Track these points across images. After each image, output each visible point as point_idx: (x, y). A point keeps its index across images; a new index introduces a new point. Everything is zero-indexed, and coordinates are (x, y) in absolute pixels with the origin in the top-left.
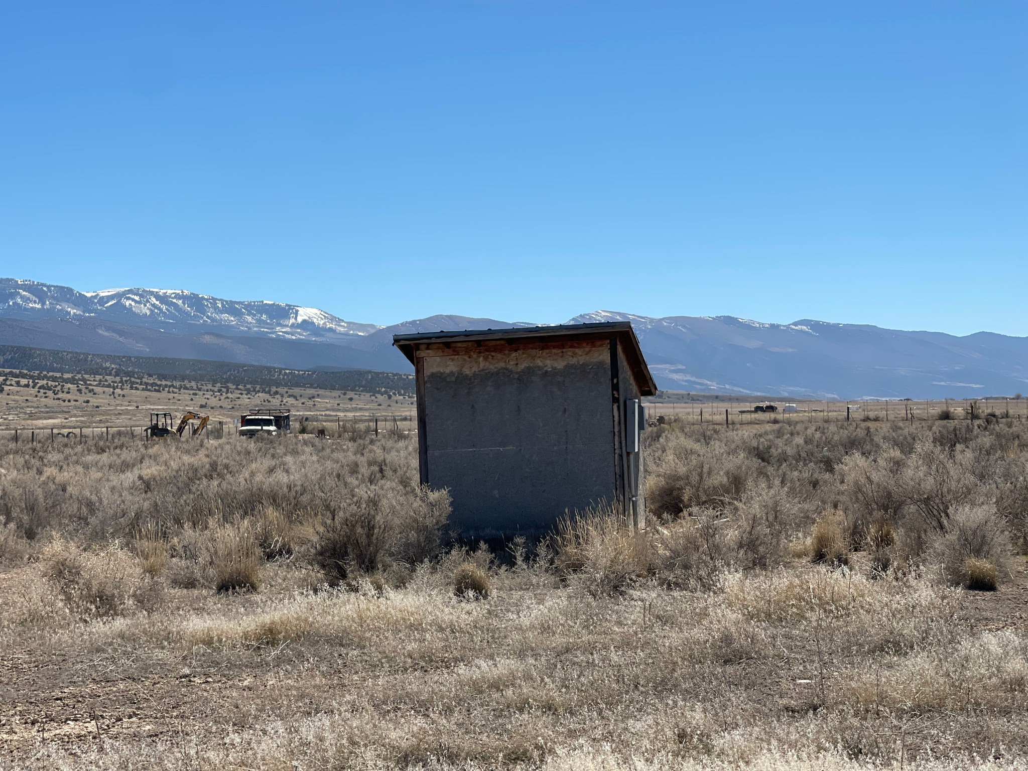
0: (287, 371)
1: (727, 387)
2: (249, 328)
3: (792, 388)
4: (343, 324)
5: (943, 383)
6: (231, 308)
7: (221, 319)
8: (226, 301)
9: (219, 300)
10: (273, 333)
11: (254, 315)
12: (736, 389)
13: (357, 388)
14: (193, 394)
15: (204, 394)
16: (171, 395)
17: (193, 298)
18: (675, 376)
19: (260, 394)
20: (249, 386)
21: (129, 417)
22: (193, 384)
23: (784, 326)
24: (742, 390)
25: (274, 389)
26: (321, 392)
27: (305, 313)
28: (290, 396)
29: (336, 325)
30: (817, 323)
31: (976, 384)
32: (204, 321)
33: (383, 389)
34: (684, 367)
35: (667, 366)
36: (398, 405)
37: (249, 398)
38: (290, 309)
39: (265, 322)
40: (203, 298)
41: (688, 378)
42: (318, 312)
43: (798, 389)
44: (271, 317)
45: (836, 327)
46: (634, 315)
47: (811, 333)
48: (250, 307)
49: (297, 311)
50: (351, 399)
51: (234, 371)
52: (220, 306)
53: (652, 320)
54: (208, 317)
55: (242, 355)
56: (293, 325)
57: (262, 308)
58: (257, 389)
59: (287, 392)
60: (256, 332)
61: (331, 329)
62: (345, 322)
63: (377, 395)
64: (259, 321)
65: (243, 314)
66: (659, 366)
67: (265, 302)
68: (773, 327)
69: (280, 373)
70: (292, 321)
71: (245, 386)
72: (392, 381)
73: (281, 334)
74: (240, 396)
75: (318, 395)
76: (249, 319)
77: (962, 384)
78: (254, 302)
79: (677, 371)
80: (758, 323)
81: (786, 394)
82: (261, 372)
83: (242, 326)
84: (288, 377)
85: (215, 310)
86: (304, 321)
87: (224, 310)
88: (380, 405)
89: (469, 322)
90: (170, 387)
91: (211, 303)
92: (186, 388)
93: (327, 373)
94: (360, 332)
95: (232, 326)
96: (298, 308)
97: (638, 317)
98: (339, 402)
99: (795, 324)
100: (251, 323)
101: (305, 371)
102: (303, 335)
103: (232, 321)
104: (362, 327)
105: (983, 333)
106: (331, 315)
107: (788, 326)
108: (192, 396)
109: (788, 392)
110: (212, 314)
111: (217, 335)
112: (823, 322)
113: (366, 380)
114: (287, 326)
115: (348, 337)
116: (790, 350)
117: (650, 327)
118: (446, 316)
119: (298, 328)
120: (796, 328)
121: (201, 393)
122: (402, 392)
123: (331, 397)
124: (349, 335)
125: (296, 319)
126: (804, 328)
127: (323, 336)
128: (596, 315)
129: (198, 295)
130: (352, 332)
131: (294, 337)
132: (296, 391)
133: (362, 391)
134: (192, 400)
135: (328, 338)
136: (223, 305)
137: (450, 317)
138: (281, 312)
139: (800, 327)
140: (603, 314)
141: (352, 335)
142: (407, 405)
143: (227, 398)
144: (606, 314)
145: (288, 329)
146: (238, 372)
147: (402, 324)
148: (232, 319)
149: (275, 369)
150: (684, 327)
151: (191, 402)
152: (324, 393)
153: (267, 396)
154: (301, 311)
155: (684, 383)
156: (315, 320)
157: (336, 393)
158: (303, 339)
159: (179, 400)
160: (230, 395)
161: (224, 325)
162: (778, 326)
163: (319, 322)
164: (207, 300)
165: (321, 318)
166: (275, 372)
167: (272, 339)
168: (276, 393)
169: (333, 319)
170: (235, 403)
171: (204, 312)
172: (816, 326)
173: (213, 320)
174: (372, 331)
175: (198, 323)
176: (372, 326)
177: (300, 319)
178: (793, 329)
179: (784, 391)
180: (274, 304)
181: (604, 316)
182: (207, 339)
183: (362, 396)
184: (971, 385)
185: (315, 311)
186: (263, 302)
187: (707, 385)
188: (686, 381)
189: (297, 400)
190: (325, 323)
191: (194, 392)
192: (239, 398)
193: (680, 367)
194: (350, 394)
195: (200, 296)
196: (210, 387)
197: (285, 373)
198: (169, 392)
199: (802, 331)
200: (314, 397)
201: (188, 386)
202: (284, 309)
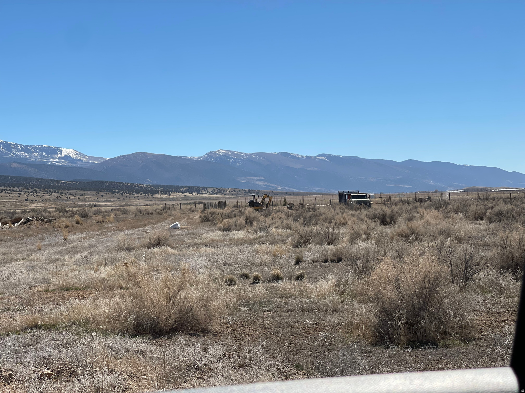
0: (63, 182)
1: (286, 188)
2: (36, 159)
3: (317, 188)
4: (86, 157)
5: (392, 185)
6: (26, 149)
7: (21, 155)
8: (23, 145)
9: (19, 145)
10: (49, 162)
11: (38, 153)
12: (290, 189)
13: (103, 190)
14: (19, 194)
15: (24, 194)
16: (8, 195)
17: (5, 144)
18: (260, 183)
19: (54, 194)
20: (46, 190)
21: (3, 205)
22: (16, 188)
23: (313, 157)
24: (293, 189)
25: (60, 191)
26: (85, 192)
27: (66, 152)
28: (69, 194)
29: (82, 158)
30: (329, 155)
31: (407, 185)
32: (12, 156)
33: (117, 191)
34: (264, 178)
35: (255, 178)
36: (127, 198)
37: (49, 196)
38: (57, 149)
39: (44, 156)
40: (10, 144)
41: (266, 183)
42: (73, 151)
43: (321, 189)
44: (48, 154)
45: (338, 157)
46: (237, 152)
47: (326, 161)
48: (36, 149)
49: (61, 150)
50: (102, 196)
51: (34, 182)
52: (20, 148)
53: (247, 154)
54: (13, 154)
55: (34, 174)
56: (59, 157)
57: (42, 149)
58: (51, 191)
59: (68, 192)
60: (40, 162)
61: (80, 160)
62: (87, 156)
63: (115, 194)
64: (41, 156)
65: (32, 152)
66: (251, 178)
67: (44, 146)
68: (308, 157)
69: (59, 183)
70: (59, 155)
71: (44, 189)
72: (119, 186)
73: (53, 162)
74: (44, 194)
75: (85, 194)
76: (36, 154)
77: (400, 186)
78: (38, 146)
79: (260, 180)
80: (301, 156)
81: (315, 191)
82: (49, 182)
83: (32, 158)
84: (63, 184)
85: (17, 150)
86: (65, 156)
87: (22, 150)
88: (119, 199)
89: (153, 156)
90: (5, 190)
91: (15, 146)
92: (13, 191)
93: (84, 182)
94: (95, 161)
95: (27, 159)
96: (62, 149)
97: (240, 153)
98: (98, 197)
99: (319, 156)
100: (37, 157)
101: (72, 181)
102: (64, 163)
103: (27, 156)
104: (96, 159)
105: (410, 160)
106: (80, 153)
107: (315, 157)
108: (19, 195)
109: (316, 190)
110: (16, 152)
111: (20, 163)
112: (332, 155)
113: (106, 186)
114: (56, 158)
115: (89, 164)
116: (316, 169)
117: (246, 158)
118: (141, 153)
119: (63, 159)
120: (320, 158)
121: (22, 193)
122: (127, 192)
123: (91, 195)
124: (90, 163)
125: (61, 154)
126: (323, 158)
127: (75, 163)
128: (218, 152)
129: (8, 142)
130: (91, 161)
131: (60, 164)
132: (72, 192)
133: (106, 192)
134: (19, 197)
135: (79, 164)
136: (21, 147)
137: (143, 153)
138: (53, 151)
139: (321, 157)
140: (222, 151)
141: (92, 163)
142: (132, 199)
143: (37, 195)
144: (223, 151)
145: (57, 160)
146: (36, 182)
147: (118, 157)
148: (27, 154)
149: (56, 181)
150: (263, 158)
151: (19, 198)
152: (87, 193)
153: (58, 195)
154: (64, 150)
155: (264, 186)
156: (71, 155)
157: (94, 193)
158: (65, 165)
159: (13, 197)
160: (38, 194)
161: (22, 158)
162: (310, 157)
163: (73, 156)
164: (13, 145)
165: (74, 154)
166: (56, 182)
167: (49, 165)
168: (62, 193)
169: (81, 154)
170: (43, 198)
171: (11, 151)
172: (329, 157)
173: (16, 155)
174: (102, 161)
175: (9, 157)
176: (102, 158)
177: (63, 155)
178: (317, 159)
179: (314, 190)
180: (49, 147)
181: (222, 152)
182: (14, 165)
183: (107, 194)
184: (405, 186)
185: (71, 150)
186: (43, 146)
187: (275, 187)
188: (265, 185)
189: (75, 196)
190: (76, 157)
191: (19, 193)
192: (44, 196)
193: (262, 178)
194: (101, 193)
195: (9, 143)
196: (25, 190)
197: (62, 183)
198: (5, 193)
199: (322, 159)
200: (82, 195)
201: (14, 190)
202: (54, 149)
